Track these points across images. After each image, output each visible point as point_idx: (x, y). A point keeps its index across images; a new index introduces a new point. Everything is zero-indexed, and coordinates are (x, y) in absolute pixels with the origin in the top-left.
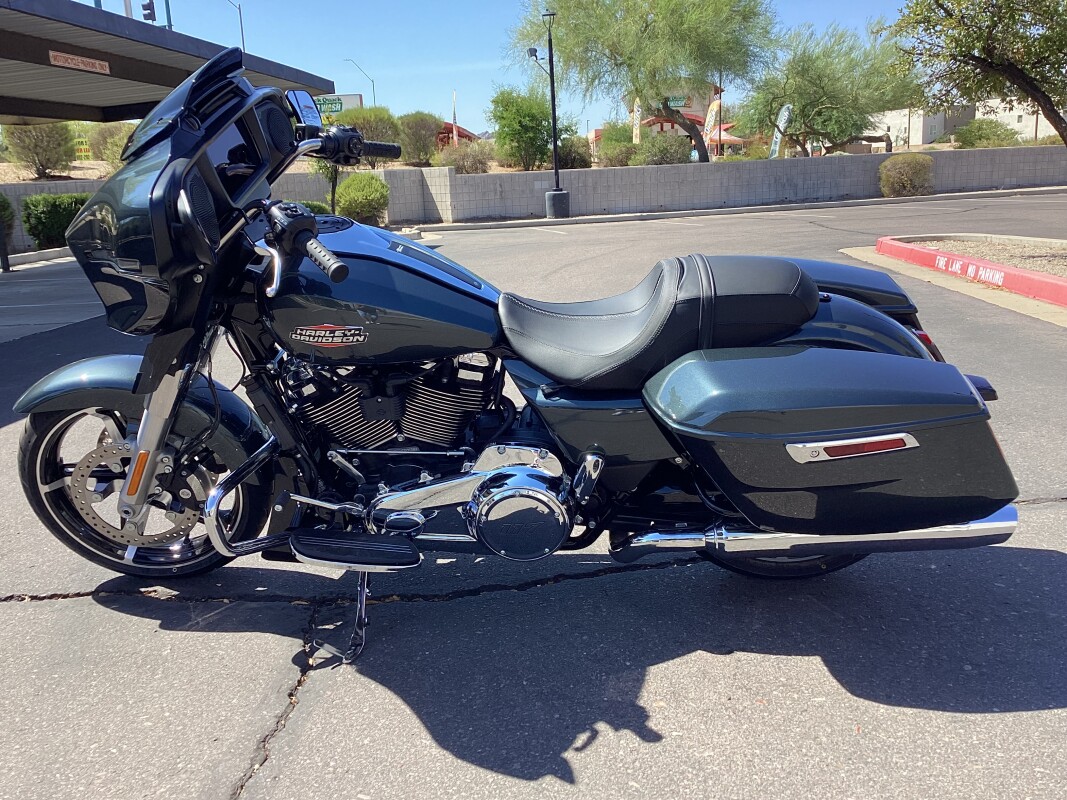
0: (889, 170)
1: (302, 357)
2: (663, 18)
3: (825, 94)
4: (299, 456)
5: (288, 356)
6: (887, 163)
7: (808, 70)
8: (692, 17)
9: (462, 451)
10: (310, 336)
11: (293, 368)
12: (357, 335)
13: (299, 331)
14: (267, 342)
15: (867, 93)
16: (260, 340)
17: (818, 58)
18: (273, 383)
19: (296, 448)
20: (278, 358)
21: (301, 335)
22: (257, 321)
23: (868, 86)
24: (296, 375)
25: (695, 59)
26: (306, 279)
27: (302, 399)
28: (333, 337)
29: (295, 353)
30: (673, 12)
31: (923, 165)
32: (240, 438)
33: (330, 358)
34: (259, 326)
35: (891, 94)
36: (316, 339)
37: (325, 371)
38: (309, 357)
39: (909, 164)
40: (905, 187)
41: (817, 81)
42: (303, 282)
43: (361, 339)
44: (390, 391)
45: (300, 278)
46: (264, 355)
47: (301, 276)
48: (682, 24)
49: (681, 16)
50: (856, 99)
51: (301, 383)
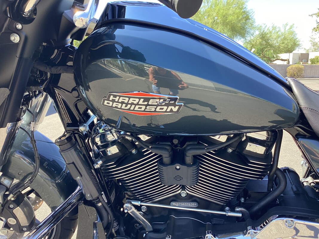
0: (290, 70)
1: (109, 122)
2: (221, 18)
3: (269, 45)
4: (100, 204)
5: (98, 120)
6: (290, 67)
7: (264, 37)
8: (230, 18)
9: (238, 212)
10: (122, 103)
11: (101, 131)
12: (172, 105)
13: (112, 98)
14: (82, 108)
15: (283, 45)
16: (76, 106)
17: (268, 33)
18: (84, 141)
19: (98, 198)
20: (90, 122)
21: (113, 101)
22: (74, 89)
23: (283, 43)
24: (103, 137)
25: (230, 31)
26: (122, 46)
27: (107, 158)
28: (146, 106)
29: (103, 118)
30: (224, 16)
31: (301, 69)
32: (55, 181)
33: (134, 125)
34: (75, 93)
35: (291, 46)
36: (129, 106)
37: (128, 135)
38: (115, 122)
39: (297, 68)
40: (295, 75)
41: (267, 41)
42: (120, 49)
43: (175, 109)
44: (189, 159)
45: (116, 45)
46: (78, 119)
47: (118, 43)
48: (227, 20)
49: (227, 18)
50: (279, 47)
51: (106, 145)
